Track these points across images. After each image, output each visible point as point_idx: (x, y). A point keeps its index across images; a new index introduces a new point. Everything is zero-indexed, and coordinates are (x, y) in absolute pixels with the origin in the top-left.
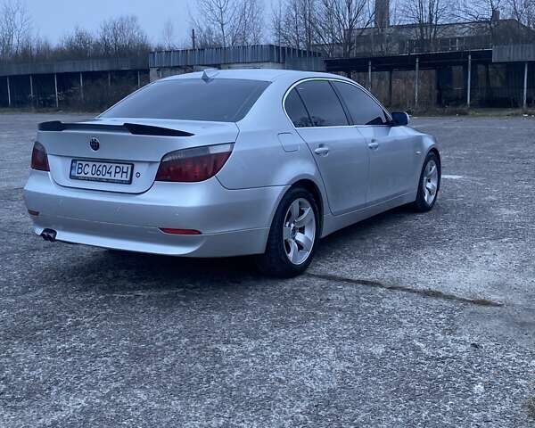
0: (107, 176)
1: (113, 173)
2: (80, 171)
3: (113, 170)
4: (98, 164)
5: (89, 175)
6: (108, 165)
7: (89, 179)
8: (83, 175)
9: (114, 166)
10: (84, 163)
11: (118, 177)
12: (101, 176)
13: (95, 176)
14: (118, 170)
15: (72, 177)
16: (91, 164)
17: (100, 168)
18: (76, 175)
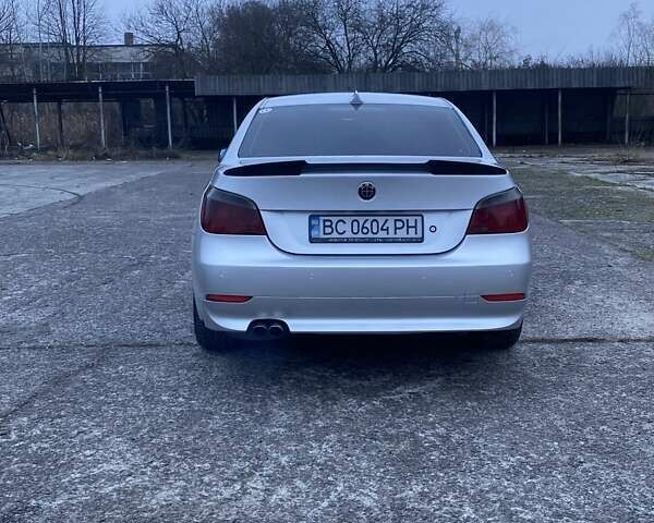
0: (382, 234)
1: (391, 230)
2: (328, 230)
3: (390, 224)
4: (361, 220)
5: (349, 234)
6: (381, 220)
7: (348, 241)
8: (335, 235)
9: (391, 220)
10: (335, 219)
11: (402, 234)
12: (370, 235)
13: (360, 235)
14: (399, 224)
15: (312, 240)
16: (348, 220)
17: (368, 225)
18: (322, 236)
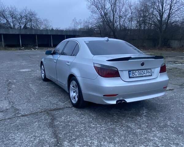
0: (144, 75)
1: (146, 73)
4: (140, 71)
6: (144, 71)
15: (130, 77)
17: (141, 73)
18: (132, 76)
